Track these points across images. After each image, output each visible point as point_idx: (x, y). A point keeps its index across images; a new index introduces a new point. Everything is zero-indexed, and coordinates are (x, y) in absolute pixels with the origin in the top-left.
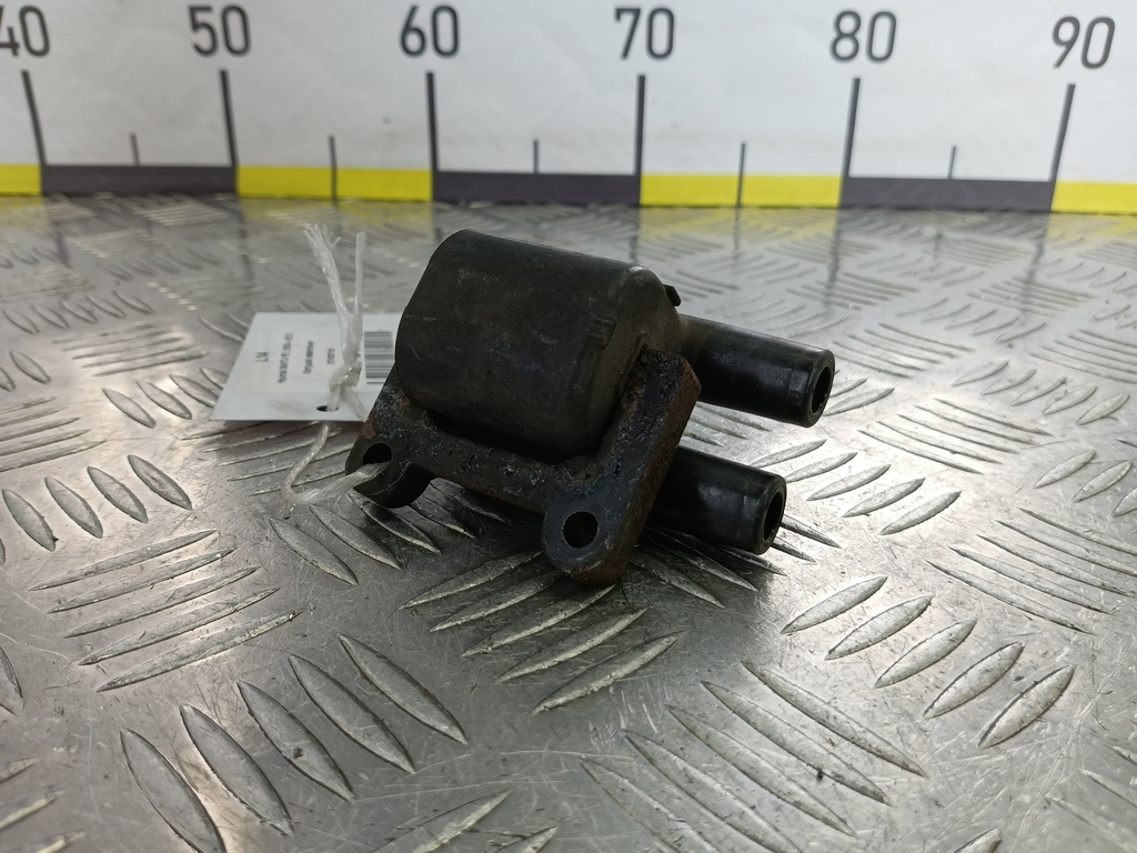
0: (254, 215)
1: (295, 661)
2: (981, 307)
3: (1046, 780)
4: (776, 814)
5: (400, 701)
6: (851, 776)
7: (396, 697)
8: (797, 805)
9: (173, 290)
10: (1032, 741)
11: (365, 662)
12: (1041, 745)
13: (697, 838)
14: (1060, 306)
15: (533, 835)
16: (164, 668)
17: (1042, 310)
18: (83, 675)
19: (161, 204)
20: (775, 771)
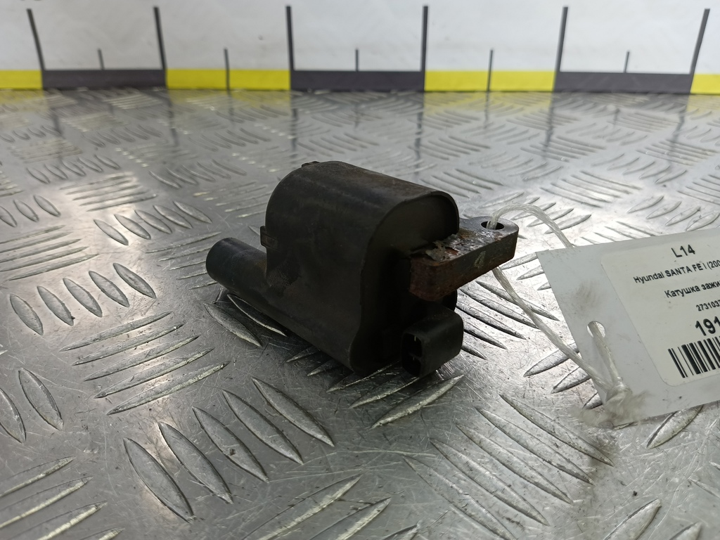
0: (178, 101)
1: (227, 395)
2: (645, 159)
3: (689, 468)
4: (524, 490)
5: (292, 420)
6: (569, 467)
7: (289, 417)
8: (537, 484)
9: (132, 153)
10: (680, 444)
11: (269, 395)
12: (685, 447)
13: (476, 505)
14: (696, 159)
15: (377, 503)
16: (147, 399)
17: (685, 161)
18: (98, 404)
19: (119, 95)
20: (522, 463)
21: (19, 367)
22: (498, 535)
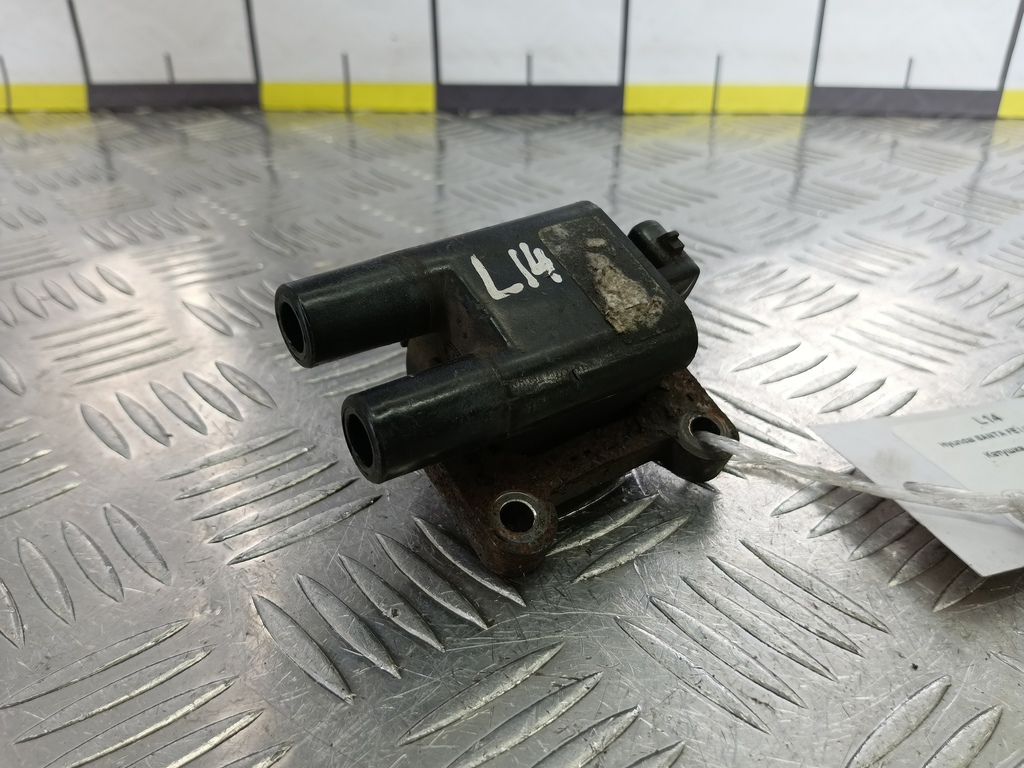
1: (382, 538)
2: (934, 214)
4: (773, 663)
6: (831, 633)
7: (465, 568)
8: (790, 656)
9: (223, 205)
13: (712, 681)
14: (1003, 214)
15: (585, 678)
17: (987, 217)
18: (214, 552)
20: (771, 629)
21: (104, 503)
22: (742, 719)
